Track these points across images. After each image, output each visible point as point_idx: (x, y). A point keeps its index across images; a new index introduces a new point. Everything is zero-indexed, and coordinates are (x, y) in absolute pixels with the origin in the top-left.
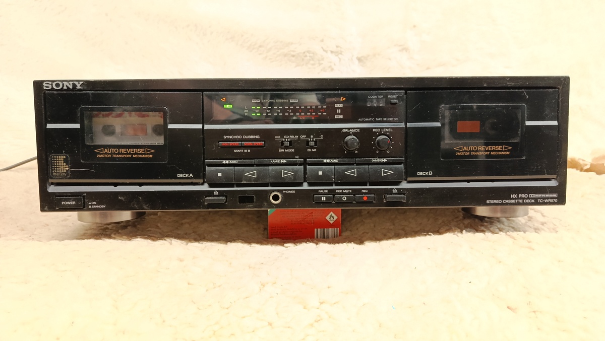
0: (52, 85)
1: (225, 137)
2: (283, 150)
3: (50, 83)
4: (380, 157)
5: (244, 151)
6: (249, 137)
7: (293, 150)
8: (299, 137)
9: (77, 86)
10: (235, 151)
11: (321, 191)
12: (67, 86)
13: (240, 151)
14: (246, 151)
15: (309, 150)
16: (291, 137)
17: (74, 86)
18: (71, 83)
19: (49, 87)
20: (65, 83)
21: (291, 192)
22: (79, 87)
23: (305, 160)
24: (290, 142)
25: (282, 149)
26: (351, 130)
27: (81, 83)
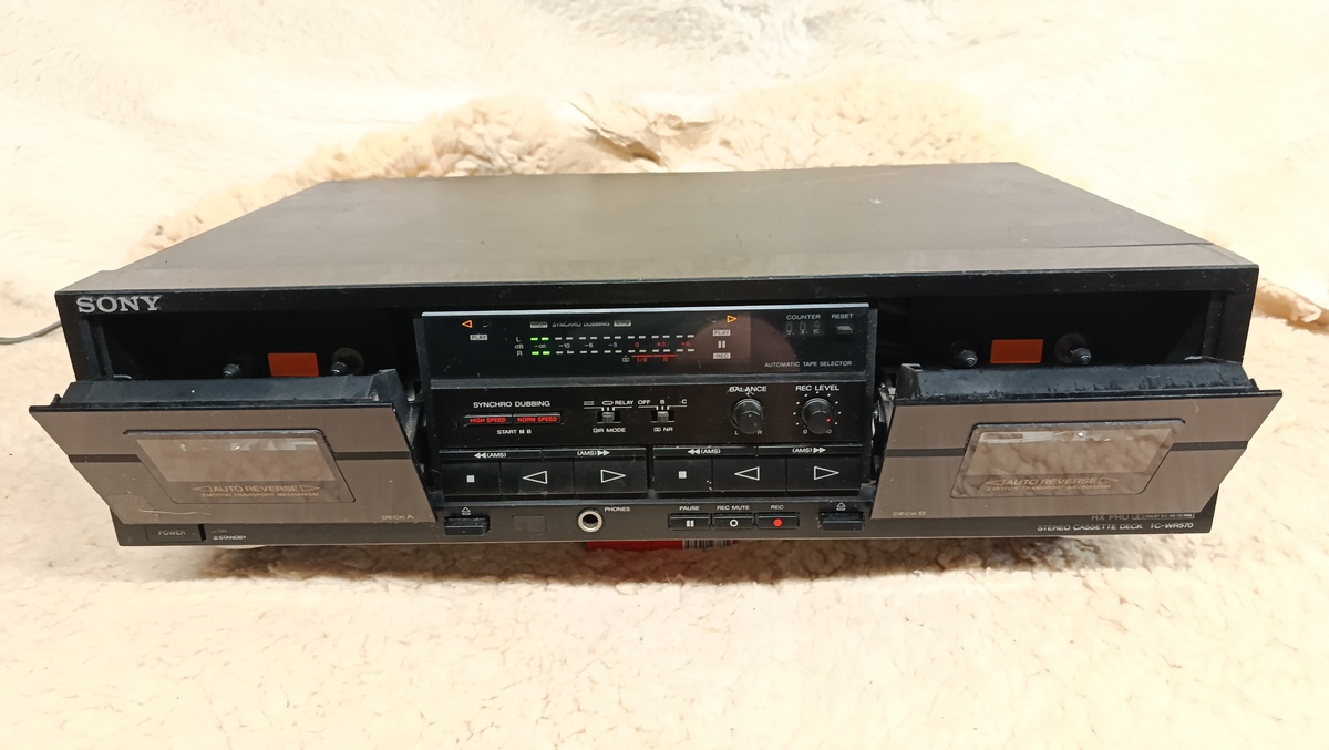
0: (95, 303)
1: (476, 405)
2: (602, 430)
3: (91, 299)
4: (813, 445)
5: (518, 432)
6: (527, 404)
7: (623, 430)
8: (635, 404)
9: (148, 306)
10: (499, 432)
11: (685, 508)
12: (127, 306)
13: (511, 431)
14: (522, 432)
15: (657, 429)
16: (616, 402)
17: (142, 304)
18: (135, 298)
19: (89, 308)
20: (123, 300)
21: (623, 509)
22: (152, 308)
23: (649, 448)
24: (617, 412)
25: (599, 427)
26: (747, 389)
27: (156, 298)
